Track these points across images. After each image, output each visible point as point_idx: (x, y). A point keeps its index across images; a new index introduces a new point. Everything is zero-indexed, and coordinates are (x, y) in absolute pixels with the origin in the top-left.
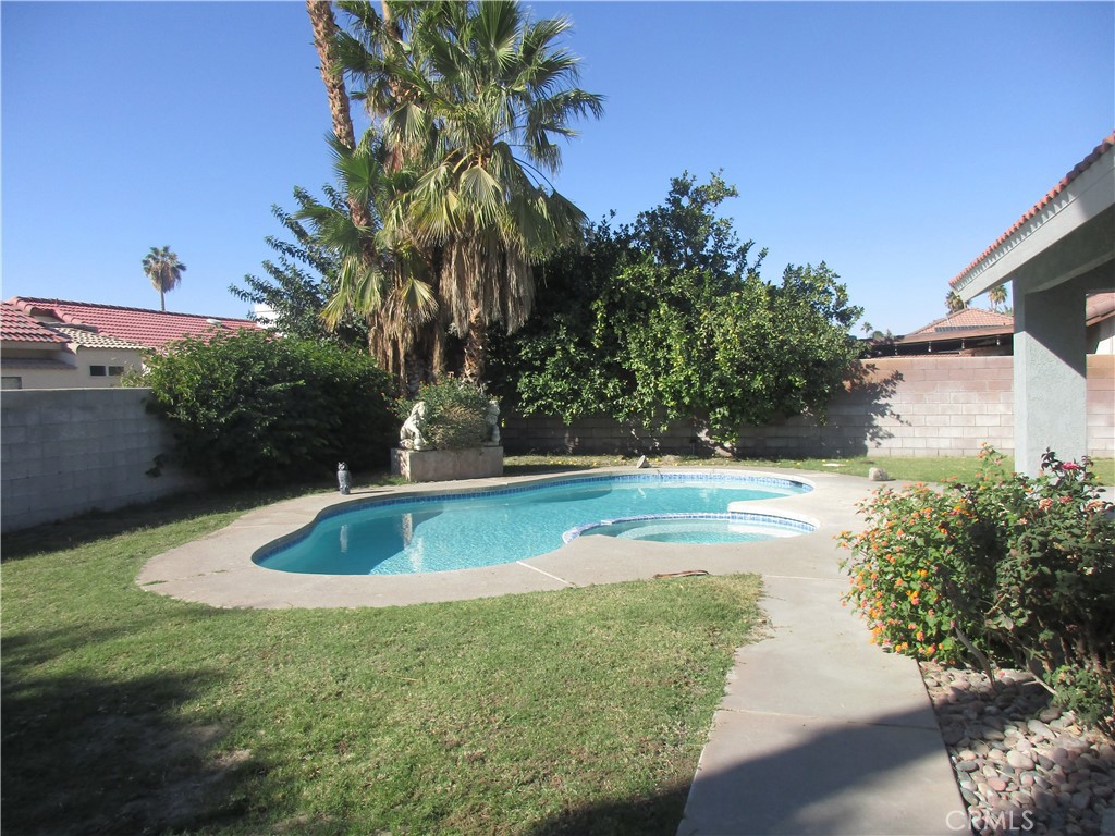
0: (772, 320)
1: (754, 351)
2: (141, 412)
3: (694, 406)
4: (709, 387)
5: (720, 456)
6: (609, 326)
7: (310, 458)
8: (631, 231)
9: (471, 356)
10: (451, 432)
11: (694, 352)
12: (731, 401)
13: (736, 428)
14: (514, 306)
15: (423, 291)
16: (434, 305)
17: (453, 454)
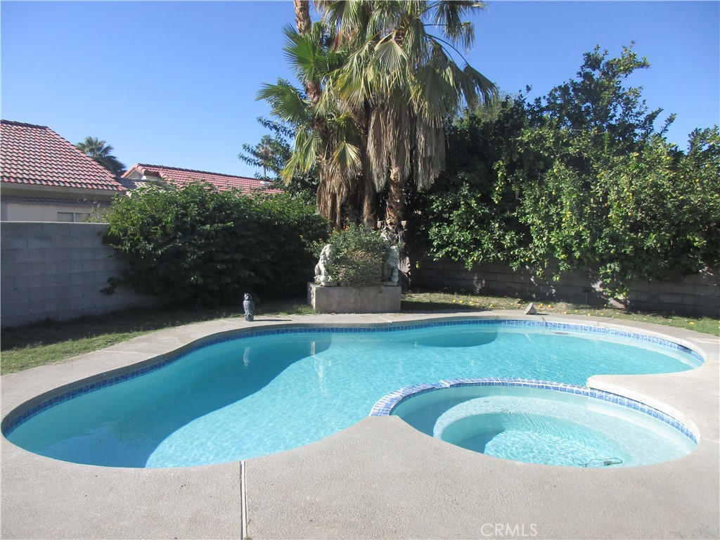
0: (673, 180)
1: (651, 210)
2: (98, 242)
3: (585, 260)
4: (599, 243)
5: (612, 307)
6: (508, 185)
7: (237, 286)
8: (544, 103)
9: (391, 207)
10: (352, 272)
11: (587, 210)
12: (624, 257)
13: (628, 283)
14: (424, 165)
15: (352, 152)
16: (359, 164)
17: (354, 291)
